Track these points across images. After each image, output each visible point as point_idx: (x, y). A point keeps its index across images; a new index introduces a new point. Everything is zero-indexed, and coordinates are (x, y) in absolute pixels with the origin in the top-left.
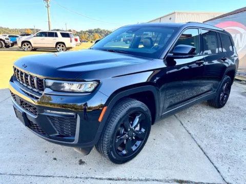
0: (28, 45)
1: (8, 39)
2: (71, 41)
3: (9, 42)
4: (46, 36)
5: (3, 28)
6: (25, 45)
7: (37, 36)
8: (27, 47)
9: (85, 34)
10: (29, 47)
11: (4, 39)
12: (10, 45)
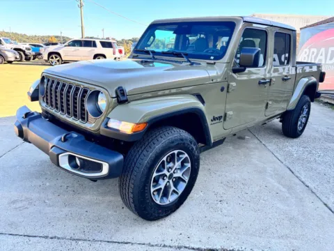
0: (56, 57)
1: (29, 49)
2: (114, 53)
3: (31, 53)
4: (81, 46)
5: (18, 35)
6: (52, 58)
7: (69, 45)
8: (55, 60)
9: (127, 43)
10: (58, 61)
11: (24, 49)
12: (32, 58)
